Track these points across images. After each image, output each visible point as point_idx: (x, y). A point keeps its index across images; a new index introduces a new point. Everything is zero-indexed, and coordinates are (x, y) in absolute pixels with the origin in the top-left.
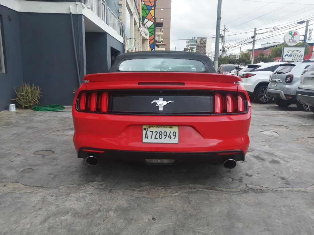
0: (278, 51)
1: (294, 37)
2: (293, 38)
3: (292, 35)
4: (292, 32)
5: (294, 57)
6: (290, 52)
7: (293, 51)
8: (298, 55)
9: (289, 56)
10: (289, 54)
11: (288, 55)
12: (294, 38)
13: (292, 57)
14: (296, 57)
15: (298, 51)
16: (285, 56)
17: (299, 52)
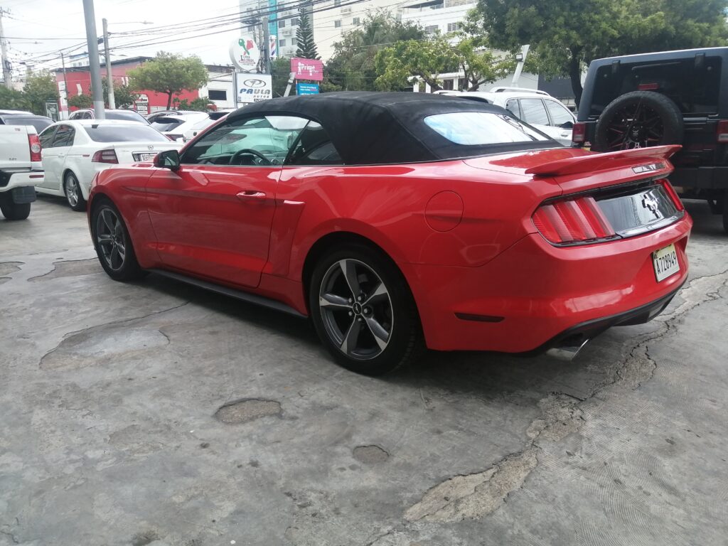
0: (146, 78)
1: (249, 51)
2: (247, 55)
3: (244, 46)
4: (243, 42)
5: (256, 95)
6: (249, 83)
7: (253, 82)
8: (262, 91)
9: (248, 92)
10: (247, 88)
11: (245, 90)
12: (249, 54)
13: (253, 94)
14: (260, 94)
15: (261, 81)
16: (241, 92)
17: (263, 84)
